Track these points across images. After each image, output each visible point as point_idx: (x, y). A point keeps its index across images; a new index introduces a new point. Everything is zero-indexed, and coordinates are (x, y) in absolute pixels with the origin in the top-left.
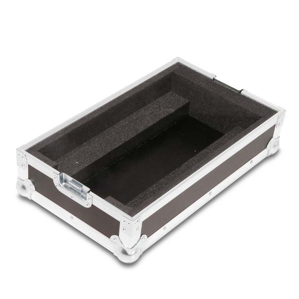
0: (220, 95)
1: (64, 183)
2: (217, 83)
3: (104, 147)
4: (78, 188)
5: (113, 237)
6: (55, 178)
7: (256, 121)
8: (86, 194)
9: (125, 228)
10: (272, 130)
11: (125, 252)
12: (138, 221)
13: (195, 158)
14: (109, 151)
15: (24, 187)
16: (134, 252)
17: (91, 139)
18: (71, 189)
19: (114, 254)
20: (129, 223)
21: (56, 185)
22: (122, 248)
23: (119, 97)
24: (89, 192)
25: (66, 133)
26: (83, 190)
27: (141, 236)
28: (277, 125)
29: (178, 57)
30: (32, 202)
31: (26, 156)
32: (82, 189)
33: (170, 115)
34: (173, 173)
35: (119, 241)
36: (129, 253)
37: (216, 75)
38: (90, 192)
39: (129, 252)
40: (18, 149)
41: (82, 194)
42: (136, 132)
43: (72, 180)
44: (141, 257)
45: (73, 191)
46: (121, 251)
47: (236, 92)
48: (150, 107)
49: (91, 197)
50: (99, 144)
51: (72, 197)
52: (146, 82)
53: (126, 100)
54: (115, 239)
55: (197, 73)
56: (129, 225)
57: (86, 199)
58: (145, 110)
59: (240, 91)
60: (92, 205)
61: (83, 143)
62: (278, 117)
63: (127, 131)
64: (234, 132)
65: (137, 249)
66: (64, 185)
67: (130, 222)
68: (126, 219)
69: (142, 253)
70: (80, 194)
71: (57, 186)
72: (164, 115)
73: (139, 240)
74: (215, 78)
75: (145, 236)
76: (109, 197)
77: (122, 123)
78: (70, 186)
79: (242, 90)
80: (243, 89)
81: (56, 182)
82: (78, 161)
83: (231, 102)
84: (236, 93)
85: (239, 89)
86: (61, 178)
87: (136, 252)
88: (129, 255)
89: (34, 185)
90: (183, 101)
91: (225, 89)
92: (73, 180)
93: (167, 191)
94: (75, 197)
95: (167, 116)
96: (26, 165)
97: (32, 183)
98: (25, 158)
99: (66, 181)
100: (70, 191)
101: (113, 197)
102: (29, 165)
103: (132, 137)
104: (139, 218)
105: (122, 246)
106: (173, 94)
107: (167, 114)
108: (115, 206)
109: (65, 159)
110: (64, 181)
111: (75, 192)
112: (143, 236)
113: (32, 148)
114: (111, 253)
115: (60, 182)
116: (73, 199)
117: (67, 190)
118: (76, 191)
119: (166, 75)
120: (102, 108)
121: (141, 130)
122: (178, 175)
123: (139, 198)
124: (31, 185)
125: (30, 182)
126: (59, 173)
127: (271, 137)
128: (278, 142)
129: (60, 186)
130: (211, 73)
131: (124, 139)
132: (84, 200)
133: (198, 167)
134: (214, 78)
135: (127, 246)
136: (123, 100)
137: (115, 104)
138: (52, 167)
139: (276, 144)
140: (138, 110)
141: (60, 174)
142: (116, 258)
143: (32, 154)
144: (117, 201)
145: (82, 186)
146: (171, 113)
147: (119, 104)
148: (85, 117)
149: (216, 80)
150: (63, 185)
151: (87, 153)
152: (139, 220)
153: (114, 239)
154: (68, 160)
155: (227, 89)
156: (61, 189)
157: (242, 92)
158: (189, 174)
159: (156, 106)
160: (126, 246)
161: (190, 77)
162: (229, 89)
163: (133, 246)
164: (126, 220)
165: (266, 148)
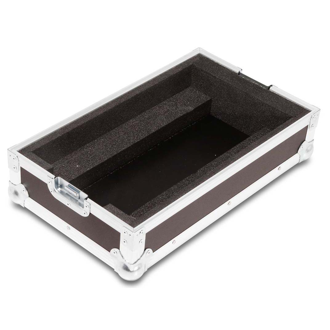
0: (245, 91)
1: (59, 189)
2: (243, 78)
3: (110, 149)
4: (75, 194)
5: (113, 250)
6: (49, 182)
7: (286, 121)
8: (83, 202)
9: (126, 241)
10: (304, 131)
11: (126, 269)
12: (140, 232)
13: (213, 163)
14: (115, 153)
15: (16, 193)
16: (136, 268)
17: (96, 139)
18: (67, 195)
19: (115, 270)
20: (130, 235)
21: (50, 190)
22: (123, 263)
23: (129, 93)
24: (86, 199)
25: (65, 132)
26: (80, 197)
27: (145, 250)
28: (310, 126)
29: (199, 48)
30: (25, 209)
31: (17, 157)
32: (79, 195)
33: (188, 114)
34: (187, 179)
35: (120, 255)
36: (131, 270)
37: (242, 69)
38: (88, 198)
39: (131, 268)
40: (9, 149)
41: (79, 201)
42: (148, 132)
43: (69, 186)
44: (145, 274)
45: (69, 197)
46: (122, 266)
47: (264, 88)
48: (165, 104)
49: (89, 204)
50: (103, 145)
51: (68, 204)
52: (161, 75)
53: (137, 95)
54: (116, 253)
55: (221, 66)
56: (130, 236)
57: (83, 207)
58: (160, 107)
59: (269, 87)
60: (90, 213)
61: (86, 144)
62: (311, 117)
63: (138, 131)
64: (260, 134)
65: (140, 264)
66: (60, 191)
67: (131, 233)
68: (127, 230)
69: (147, 270)
70: (77, 201)
71: (52, 191)
72: (181, 113)
73: (143, 254)
74: (241, 72)
75: (150, 250)
76: (110, 205)
77: (132, 122)
78: (66, 192)
79: (271, 86)
80: (272, 84)
81: (51, 187)
82: (79, 164)
83: (257, 99)
84: (264, 90)
85: (268, 85)
86: (57, 183)
87: (139, 269)
88: (131, 272)
89: (28, 191)
90: (204, 98)
91: (251, 84)
92: (69, 184)
93: (177, 199)
94: (71, 204)
95: (184, 115)
96: (18, 168)
97: (25, 189)
98: (17, 160)
99: (61, 186)
100: (65, 198)
101: (113, 205)
102: (21, 168)
103: (142, 138)
104: (142, 229)
105: (123, 261)
106: (193, 90)
107: (184, 113)
108: (115, 215)
109: (64, 162)
110: (59, 186)
111: (72, 199)
112: (147, 250)
113: (25, 148)
114: (112, 269)
115: (56, 187)
116: (68, 206)
117: (62, 196)
118: (72, 197)
119: (184, 68)
120: (108, 104)
121: (153, 131)
122: (192, 181)
123: (146, 207)
124: (24, 191)
125: (23, 187)
126: (54, 176)
127: (303, 140)
128: (312, 146)
129: (55, 192)
130: (237, 66)
131: (133, 140)
132: (81, 208)
133: (213, 172)
134: (239, 72)
135: (129, 261)
136: (133, 95)
137: (124, 100)
138: (47, 170)
139: (309, 148)
140: (151, 108)
141: (55, 178)
142: (117, 274)
143: (24, 155)
144: (118, 210)
145: (79, 192)
146: (189, 111)
147: (129, 100)
148: (88, 115)
149: (242, 74)
150: (58, 191)
151: (90, 156)
152: (142, 232)
153: (114, 253)
154: (68, 163)
155: (254, 84)
156: (56, 195)
157: (271, 88)
158: (203, 180)
159: (173, 103)
160: (127, 261)
161: (212, 71)
162: (256, 85)
163: (136, 261)
164: (126, 232)
165: (297, 153)
